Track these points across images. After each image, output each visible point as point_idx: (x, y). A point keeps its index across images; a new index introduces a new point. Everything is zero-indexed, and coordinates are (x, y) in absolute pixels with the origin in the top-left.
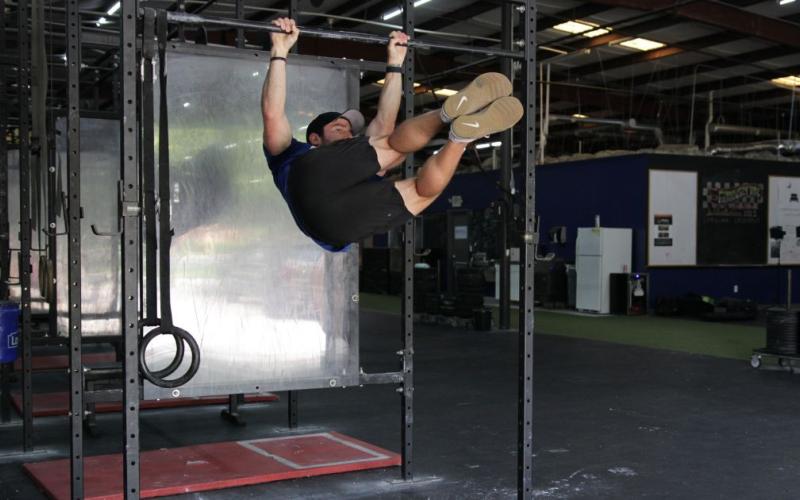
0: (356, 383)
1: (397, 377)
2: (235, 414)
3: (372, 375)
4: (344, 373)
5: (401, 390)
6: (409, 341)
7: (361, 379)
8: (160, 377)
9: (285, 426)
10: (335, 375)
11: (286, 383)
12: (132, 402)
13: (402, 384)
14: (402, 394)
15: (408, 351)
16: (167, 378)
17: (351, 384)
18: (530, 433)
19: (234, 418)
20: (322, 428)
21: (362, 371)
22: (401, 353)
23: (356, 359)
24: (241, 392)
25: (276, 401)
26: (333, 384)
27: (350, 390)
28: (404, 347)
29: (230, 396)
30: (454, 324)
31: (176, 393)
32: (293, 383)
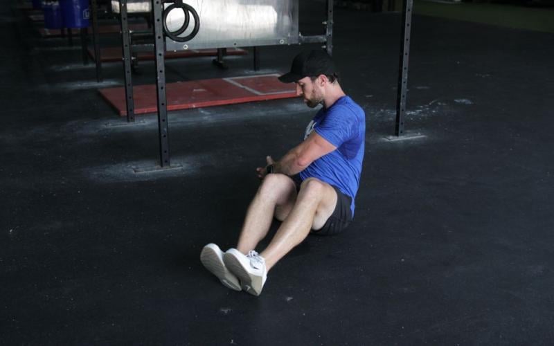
0: (296, 42)
1: (322, 38)
2: (221, 62)
3: (306, 37)
4: (289, 35)
5: (325, 47)
6: (331, 15)
7: (300, 39)
8: (175, 35)
9: (251, 69)
10: (284, 36)
11: (253, 41)
12: (160, 51)
13: (325, 43)
14: (325, 50)
15: (329, 23)
16: (179, 36)
17: (293, 43)
18: (406, 75)
19: (220, 64)
20: (275, 71)
21: (300, 35)
22: (325, 23)
23: (297, 27)
24: (225, 46)
25: (246, 54)
26: (282, 42)
27: (293, 46)
28: (327, 20)
29: (218, 49)
30: (359, 7)
31: (186, 46)
32: (257, 41)
